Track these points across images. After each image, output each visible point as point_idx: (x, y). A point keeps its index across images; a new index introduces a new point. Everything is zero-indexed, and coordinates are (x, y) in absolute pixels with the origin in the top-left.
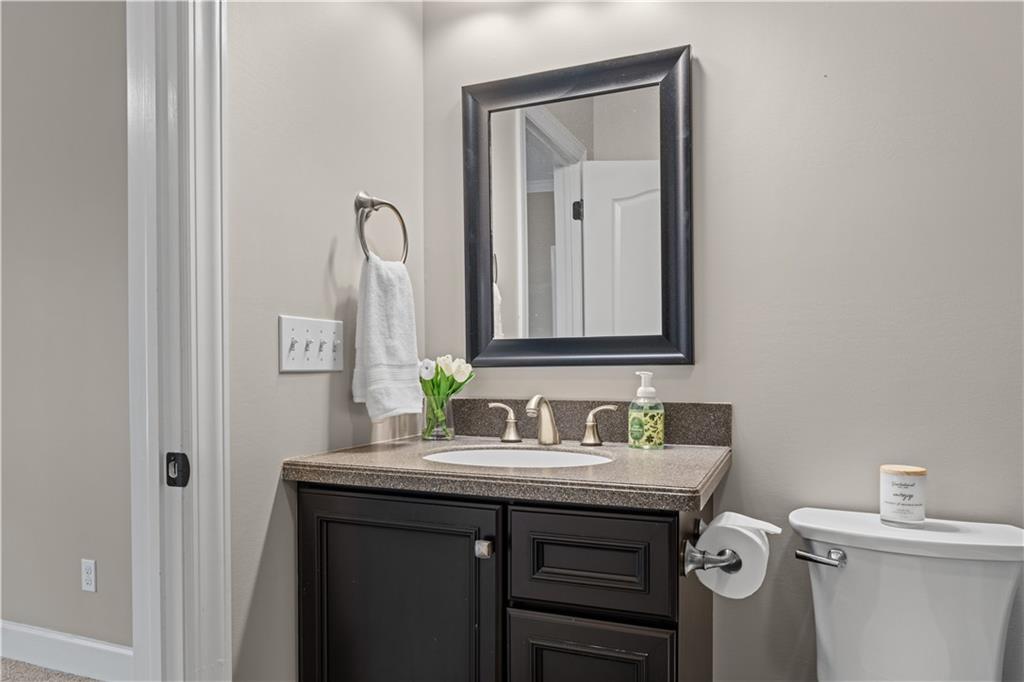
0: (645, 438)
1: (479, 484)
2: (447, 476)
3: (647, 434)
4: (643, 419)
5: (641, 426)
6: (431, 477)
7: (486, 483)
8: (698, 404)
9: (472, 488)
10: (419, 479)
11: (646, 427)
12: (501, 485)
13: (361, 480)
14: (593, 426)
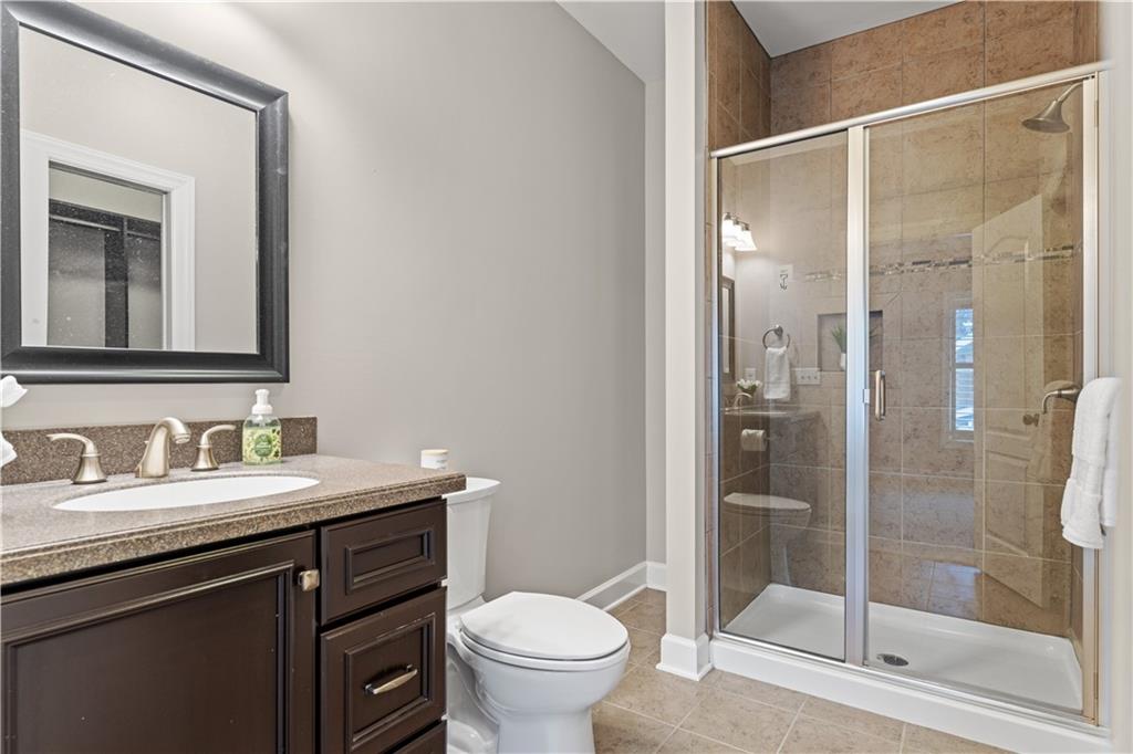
0: (273, 453)
1: (305, 511)
2: (265, 511)
3: (275, 450)
4: (272, 435)
5: (270, 442)
6: (245, 518)
7: (313, 508)
8: (291, 419)
9: (298, 517)
10: (228, 524)
11: (274, 443)
12: (329, 506)
13: (125, 551)
14: (209, 450)
